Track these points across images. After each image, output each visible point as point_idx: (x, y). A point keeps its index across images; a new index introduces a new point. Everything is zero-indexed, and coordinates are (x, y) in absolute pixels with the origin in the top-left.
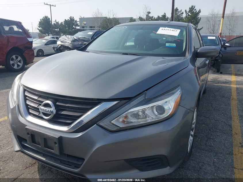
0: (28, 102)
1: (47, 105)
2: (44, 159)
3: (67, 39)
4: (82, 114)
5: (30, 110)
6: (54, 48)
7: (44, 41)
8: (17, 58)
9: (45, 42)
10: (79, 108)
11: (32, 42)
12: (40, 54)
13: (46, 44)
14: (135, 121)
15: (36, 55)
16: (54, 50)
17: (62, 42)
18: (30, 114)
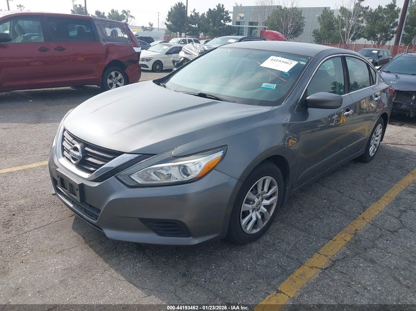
0: (65, 144)
1: (76, 149)
2: (71, 206)
3: (194, 49)
4: (104, 163)
5: (65, 152)
6: (174, 62)
7: (165, 47)
8: (117, 75)
9: (167, 50)
10: (103, 156)
11: (139, 54)
12: (158, 67)
13: (167, 53)
14: (157, 180)
15: (151, 69)
16: (174, 64)
17: (186, 53)
18: (64, 156)
